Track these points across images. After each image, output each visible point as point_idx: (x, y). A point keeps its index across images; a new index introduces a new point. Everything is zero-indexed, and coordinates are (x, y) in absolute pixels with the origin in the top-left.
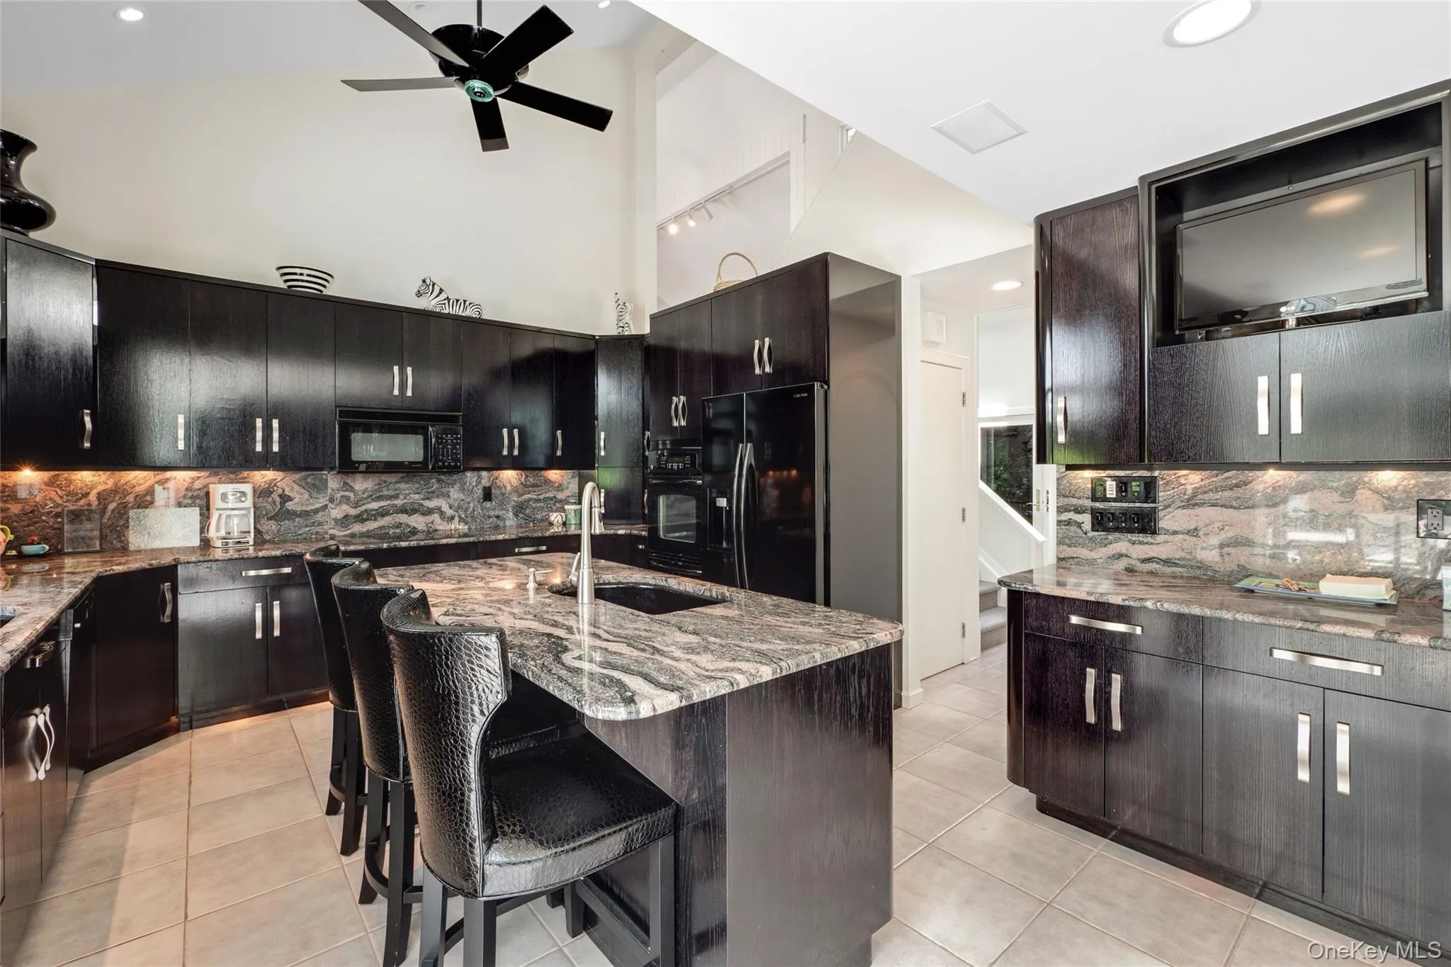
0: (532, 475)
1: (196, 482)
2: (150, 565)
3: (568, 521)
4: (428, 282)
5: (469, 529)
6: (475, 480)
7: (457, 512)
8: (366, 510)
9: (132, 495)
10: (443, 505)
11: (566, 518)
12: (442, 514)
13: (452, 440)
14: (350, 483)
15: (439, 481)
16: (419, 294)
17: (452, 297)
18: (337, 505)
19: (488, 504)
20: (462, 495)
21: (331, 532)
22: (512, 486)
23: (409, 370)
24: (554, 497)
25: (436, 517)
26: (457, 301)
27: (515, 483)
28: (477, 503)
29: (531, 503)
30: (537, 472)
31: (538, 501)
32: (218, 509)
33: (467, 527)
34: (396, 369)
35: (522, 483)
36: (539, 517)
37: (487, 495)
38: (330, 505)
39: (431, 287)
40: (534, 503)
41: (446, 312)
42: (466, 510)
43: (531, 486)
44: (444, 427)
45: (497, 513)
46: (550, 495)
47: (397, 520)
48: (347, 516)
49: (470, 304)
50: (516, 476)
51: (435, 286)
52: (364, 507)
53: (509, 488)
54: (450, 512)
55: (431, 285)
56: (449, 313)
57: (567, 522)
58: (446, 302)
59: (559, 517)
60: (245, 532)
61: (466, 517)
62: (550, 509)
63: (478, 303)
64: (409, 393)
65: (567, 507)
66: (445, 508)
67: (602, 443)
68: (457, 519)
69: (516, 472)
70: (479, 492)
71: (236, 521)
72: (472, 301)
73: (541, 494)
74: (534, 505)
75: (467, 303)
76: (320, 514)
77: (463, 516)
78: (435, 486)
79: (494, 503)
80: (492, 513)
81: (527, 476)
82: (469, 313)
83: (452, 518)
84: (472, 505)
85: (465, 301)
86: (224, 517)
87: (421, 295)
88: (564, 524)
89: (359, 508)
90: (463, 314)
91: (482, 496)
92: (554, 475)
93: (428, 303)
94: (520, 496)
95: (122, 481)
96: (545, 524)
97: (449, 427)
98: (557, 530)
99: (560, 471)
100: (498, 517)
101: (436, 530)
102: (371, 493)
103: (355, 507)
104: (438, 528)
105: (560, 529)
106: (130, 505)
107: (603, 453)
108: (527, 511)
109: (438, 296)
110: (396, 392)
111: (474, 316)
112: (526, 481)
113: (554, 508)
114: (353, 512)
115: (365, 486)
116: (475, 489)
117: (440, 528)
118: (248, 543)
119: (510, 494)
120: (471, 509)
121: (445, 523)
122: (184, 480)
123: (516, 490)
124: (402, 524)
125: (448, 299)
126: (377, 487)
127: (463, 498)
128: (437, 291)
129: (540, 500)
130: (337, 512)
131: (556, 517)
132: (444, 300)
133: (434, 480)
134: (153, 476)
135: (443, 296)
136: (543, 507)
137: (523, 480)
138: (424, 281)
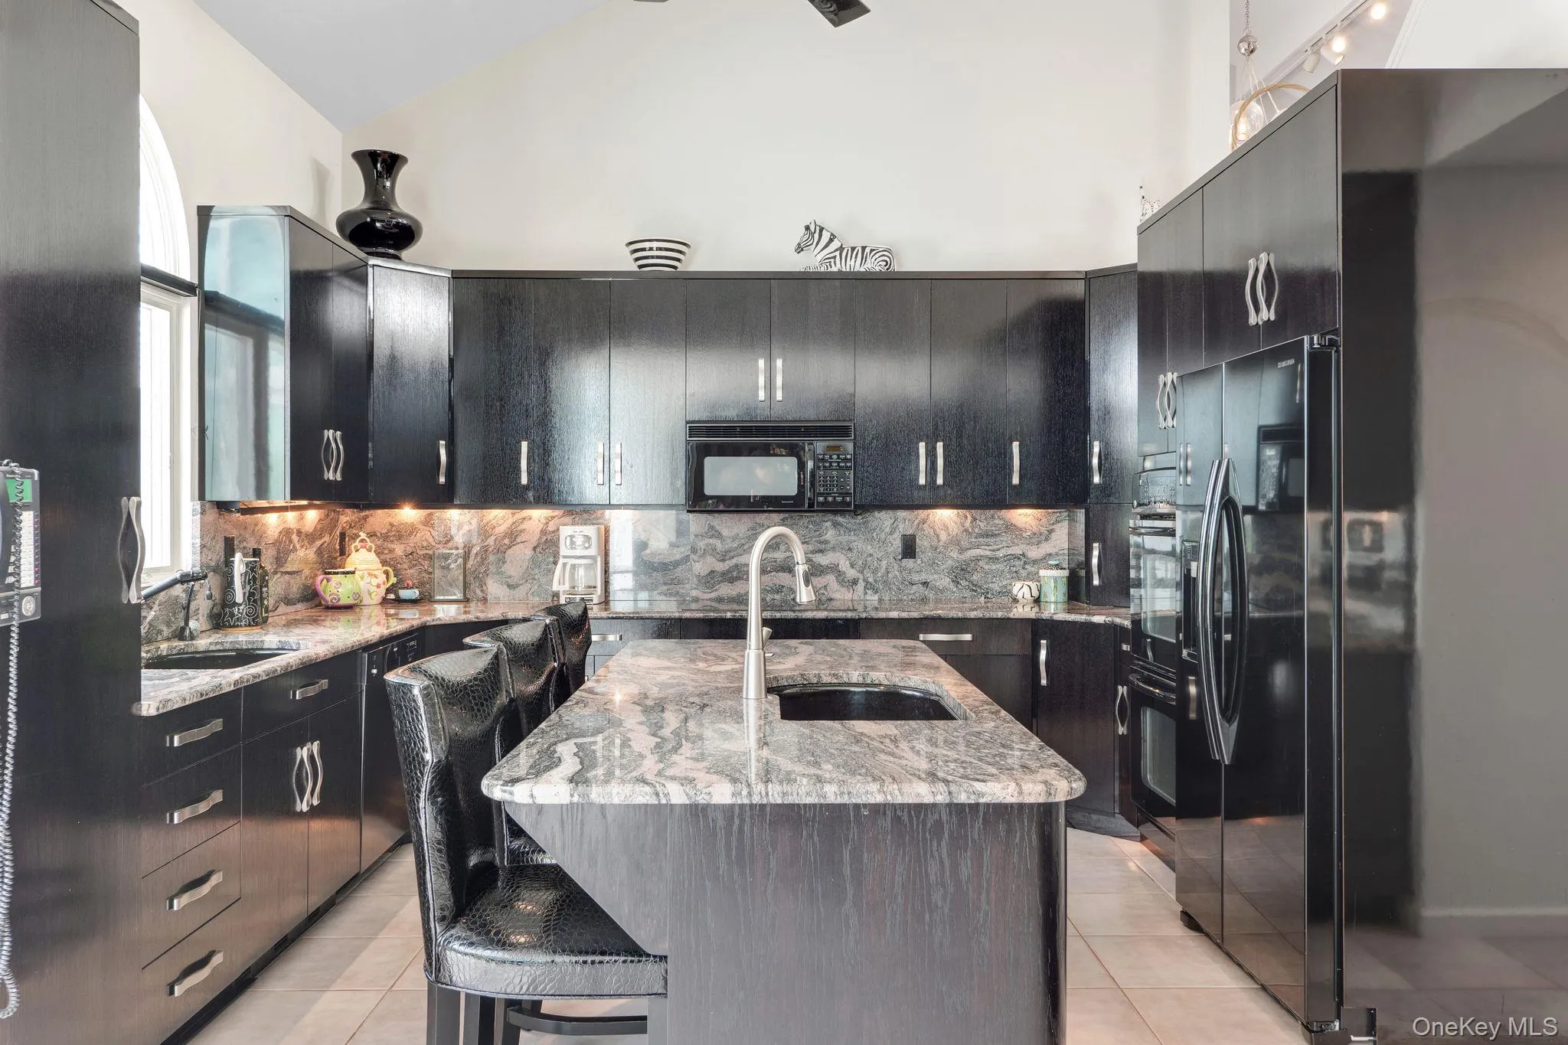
0: (983, 517)
1: (551, 523)
2: (477, 618)
3: (1042, 596)
4: (812, 228)
5: (880, 600)
6: (891, 525)
7: (862, 573)
8: (736, 566)
9: (493, 538)
10: (842, 563)
11: (1040, 591)
12: (840, 575)
13: (839, 463)
14: (717, 527)
15: (835, 525)
16: (800, 249)
17: (847, 246)
18: (701, 556)
19: (909, 563)
20: (869, 547)
21: (694, 593)
22: (949, 535)
23: (779, 363)
24: (1023, 555)
25: (830, 579)
26: (853, 249)
27: (955, 529)
28: (892, 560)
29: (981, 563)
30: (992, 512)
31: (993, 560)
32: (564, 557)
33: (876, 597)
34: (761, 363)
35: (966, 530)
36: (996, 587)
37: (909, 549)
38: (692, 556)
39: (816, 236)
40: (987, 563)
41: (834, 269)
42: (875, 571)
43: (981, 536)
44: (827, 443)
45: (923, 577)
46: (1017, 550)
47: (777, 582)
48: (713, 572)
49: (872, 251)
50: (958, 520)
51: (824, 232)
52: (734, 561)
53: (943, 537)
54: (851, 573)
55: (818, 231)
56: (840, 272)
57: (1042, 599)
58: (837, 253)
59: (1026, 589)
60: (590, 587)
61: (875, 581)
62: (1015, 575)
63: (885, 247)
64: (779, 396)
65: (1042, 573)
66: (844, 565)
67: (1095, 461)
68: (861, 585)
69: (955, 511)
70: (897, 544)
71: (581, 572)
72: (874, 246)
73: (998, 550)
74: (986, 567)
75: (868, 250)
76: (680, 568)
77: (871, 580)
78: (829, 533)
79: (919, 561)
80: (916, 578)
81: (975, 519)
82: (873, 265)
83: (855, 582)
84: (884, 563)
85: (864, 248)
86: (568, 567)
87: (802, 250)
88: (1037, 601)
89: (727, 562)
90: (862, 270)
91: (900, 550)
92: (1025, 517)
93: (812, 261)
94: (962, 551)
95: (484, 521)
96: (1006, 600)
97: (832, 443)
98: (1024, 611)
99: (1034, 511)
100: (925, 584)
101: (831, 600)
102: (743, 541)
103: (723, 560)
104: (834, 596)
105: (1027, 609)
106: (491, 549)
107: (1096, 479)
108: (974, 577)
109: (826, 246)
110: (762, 395)
111: (878, 269)
112: (973, 528)
113: (1023, 573)
114: (721, 567)
115: (735, 531)
116: (891, 538)
117: (837, 596)
118: (592, 600)
119: (945, 548)
120: (883, 570)
121: (844, 590)
122: (539, 521)
123: (955, 542)
124: (783, 587)
125: (841, 249)
126: (750, 533)
127: (871, 552)
128: (826, 236)
129: (997, 559)
130: (700, 567)
131: (1022, 590)
132: (835, 251)
133: (828, 524)
134: (511, 516)
135: (836, 244)
136: (1003, 571)
137: (968, 524)
138: (807, 228)
